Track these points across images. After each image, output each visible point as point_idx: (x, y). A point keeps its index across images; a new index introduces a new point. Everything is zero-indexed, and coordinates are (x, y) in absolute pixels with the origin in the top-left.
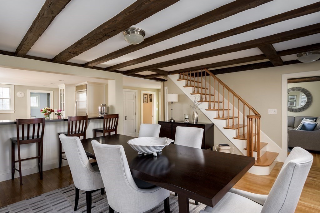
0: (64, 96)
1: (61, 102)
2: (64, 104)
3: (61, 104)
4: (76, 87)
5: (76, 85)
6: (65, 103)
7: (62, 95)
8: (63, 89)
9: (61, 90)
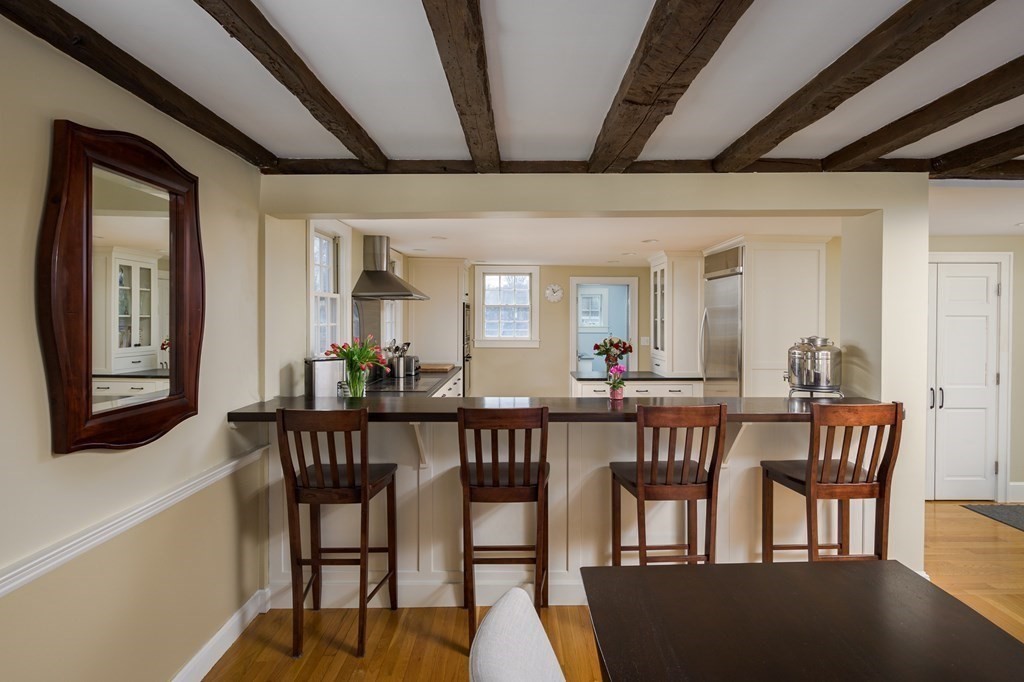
0: (663, 295)
1: (656, 317)
2: (662, 322)
3: (655, 322)
4: (706, 258)
5: (706, 253)
6: (665, 319)
7: (659, 293)
8: (663, 271)
9: (656, 273)
